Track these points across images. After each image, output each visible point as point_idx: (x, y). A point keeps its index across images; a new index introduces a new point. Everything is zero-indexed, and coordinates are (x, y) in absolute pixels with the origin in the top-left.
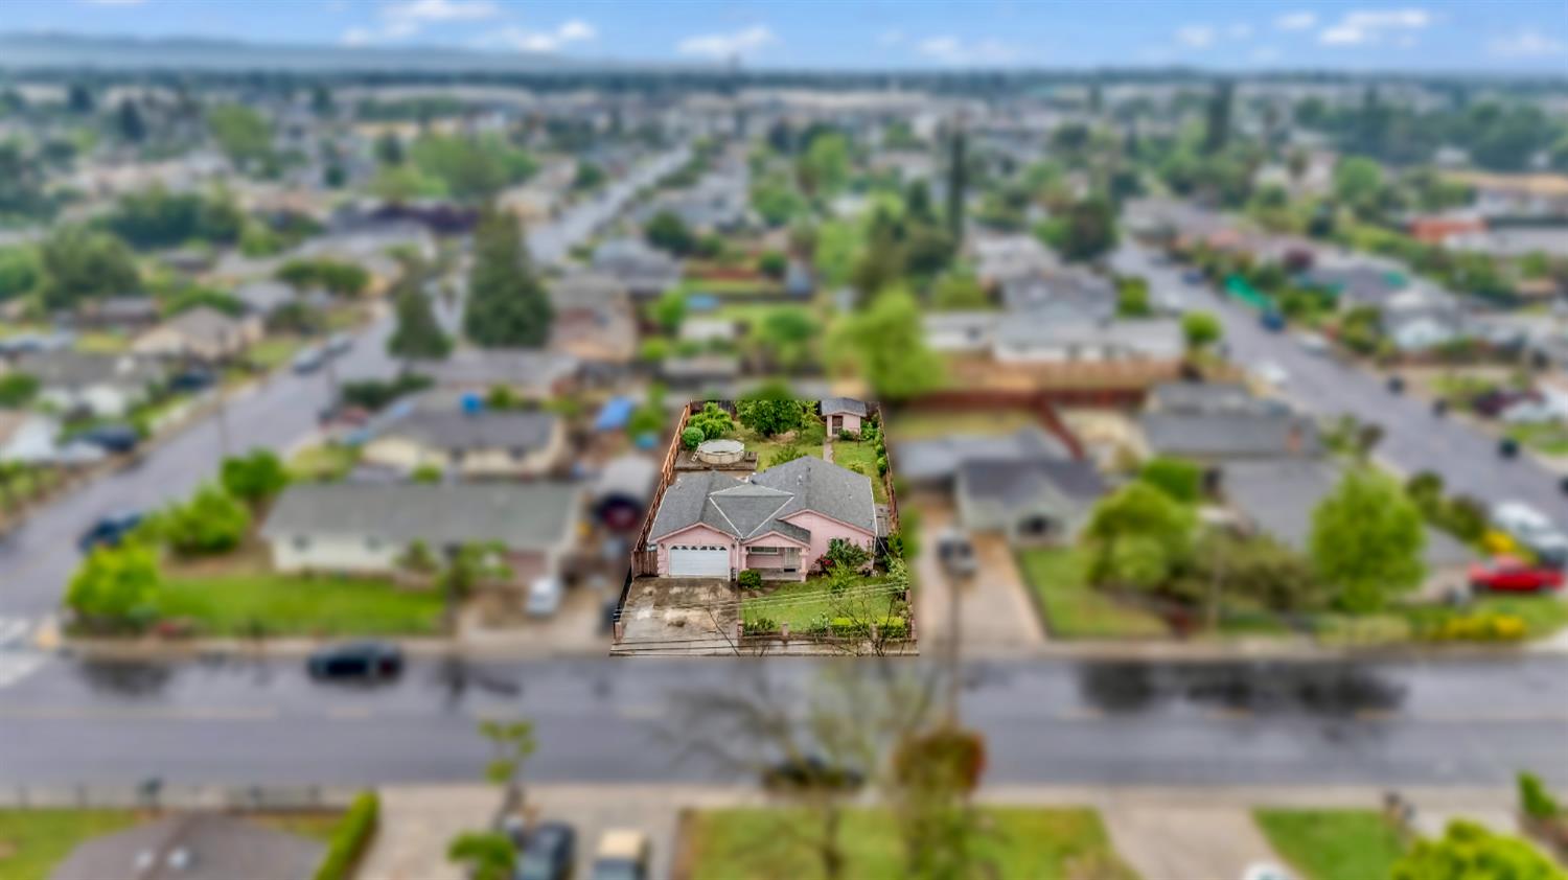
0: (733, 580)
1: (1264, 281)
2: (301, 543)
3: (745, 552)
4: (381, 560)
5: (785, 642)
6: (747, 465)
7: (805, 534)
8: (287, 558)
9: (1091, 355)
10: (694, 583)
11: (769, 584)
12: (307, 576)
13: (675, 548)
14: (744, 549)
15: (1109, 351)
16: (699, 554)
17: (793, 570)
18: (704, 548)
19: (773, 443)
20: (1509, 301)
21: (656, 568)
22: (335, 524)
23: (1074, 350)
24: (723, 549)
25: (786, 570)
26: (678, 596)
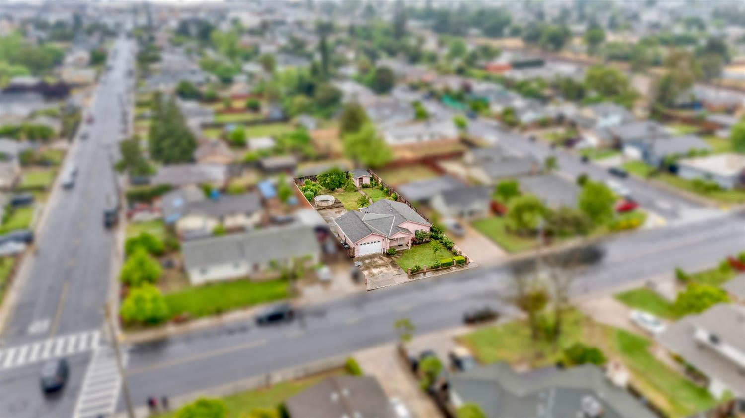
0: (384, 253)
1: (459, 98)
2: (203, 271)
3: (389, 241)
4: (243, 270)
5: (424, 273)
6: (338, 205)
7: (407, 230)
8: (197, 278)
9: (426, 139)
10: (371, 257)
11: (398, 252)
12: (208, 285)
13: (361, 244)
14: (388, 240)
15: (432, 135)
16: (370, 245)
17: (402, 245)
18: (372, 243)
19: (337, 193)
20: (545, 100)
21: (354, 254)
22: (216, 259)
23: (419, 136)
24: (379, 241)
25: (399, 246)
26: (370, 263)
